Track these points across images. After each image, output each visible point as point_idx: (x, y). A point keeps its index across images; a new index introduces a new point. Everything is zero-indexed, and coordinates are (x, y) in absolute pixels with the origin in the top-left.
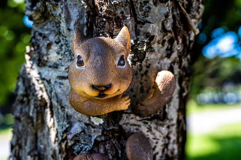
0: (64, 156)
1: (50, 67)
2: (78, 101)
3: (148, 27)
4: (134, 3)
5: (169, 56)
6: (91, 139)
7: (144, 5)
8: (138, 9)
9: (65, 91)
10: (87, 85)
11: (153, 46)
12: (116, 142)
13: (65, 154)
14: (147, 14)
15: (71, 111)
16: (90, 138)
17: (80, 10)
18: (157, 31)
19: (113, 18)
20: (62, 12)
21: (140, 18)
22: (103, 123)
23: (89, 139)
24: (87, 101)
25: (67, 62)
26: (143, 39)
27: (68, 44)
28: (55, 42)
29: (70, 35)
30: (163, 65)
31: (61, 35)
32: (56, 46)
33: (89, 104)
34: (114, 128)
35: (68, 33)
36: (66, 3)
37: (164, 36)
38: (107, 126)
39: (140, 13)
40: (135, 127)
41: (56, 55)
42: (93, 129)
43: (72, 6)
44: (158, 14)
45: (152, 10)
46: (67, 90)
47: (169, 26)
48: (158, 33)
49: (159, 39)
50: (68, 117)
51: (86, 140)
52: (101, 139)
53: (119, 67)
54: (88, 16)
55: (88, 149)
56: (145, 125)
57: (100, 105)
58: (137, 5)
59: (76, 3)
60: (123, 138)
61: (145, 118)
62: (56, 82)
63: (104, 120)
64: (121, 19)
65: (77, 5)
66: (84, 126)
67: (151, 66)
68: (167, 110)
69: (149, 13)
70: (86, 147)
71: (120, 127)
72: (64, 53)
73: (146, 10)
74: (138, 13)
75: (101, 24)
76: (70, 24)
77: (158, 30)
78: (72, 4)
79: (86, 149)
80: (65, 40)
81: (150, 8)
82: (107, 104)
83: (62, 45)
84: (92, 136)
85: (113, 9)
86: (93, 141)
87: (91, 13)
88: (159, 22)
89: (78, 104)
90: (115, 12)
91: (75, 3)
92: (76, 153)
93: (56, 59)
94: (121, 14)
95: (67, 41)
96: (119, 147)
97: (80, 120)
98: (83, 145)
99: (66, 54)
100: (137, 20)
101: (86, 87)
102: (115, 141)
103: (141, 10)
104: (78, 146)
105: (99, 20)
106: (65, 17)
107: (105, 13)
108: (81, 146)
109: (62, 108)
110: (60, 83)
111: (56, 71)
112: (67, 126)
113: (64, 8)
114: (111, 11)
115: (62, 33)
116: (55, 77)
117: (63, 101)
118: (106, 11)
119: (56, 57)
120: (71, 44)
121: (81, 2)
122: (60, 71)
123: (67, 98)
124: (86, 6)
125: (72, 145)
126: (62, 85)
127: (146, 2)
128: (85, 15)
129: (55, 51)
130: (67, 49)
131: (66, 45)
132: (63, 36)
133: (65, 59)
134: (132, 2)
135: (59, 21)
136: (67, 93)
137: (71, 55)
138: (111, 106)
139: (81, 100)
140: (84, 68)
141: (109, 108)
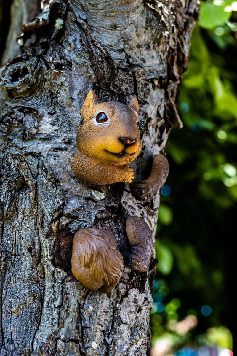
0: (54, 239)
1: (40, 139)
2: (89, 164)
3: (147, 107)
4: (137, 83)
5: (160, 144)
6: (90, 216)
7: (145, 87)
8: (140, 89)
9: (61, 163)
10: (114, 138)
11: (149, 128)
12: (113, 224)
13: (56, 236)
14: (146, 95)
15: (68, 186)
17: (85, 80)
18: (153, 113)
19: (117, 94)
20: (66, 80)
21: (141, 98)
22: (104, 199)
23: (88, 216)
24: (100, 164)
25: (65, 132)
26: (142, 119)
27: (66, 114)
28: (48, 113)
29: (72, 105)
30: (154, 151)
31: (59, 105)
32: (49, 118)
33: (101, 168)
34: (114, 205)
35: (70, 102)
36: (70, 72)
37: (158, 121)
38: (108, 202)
39: (141, 94)
40: (132, 210)
41: (49, 126)
42: (95, 204)
43: (77, 76)
44: (156, 98)
45: (151, 92)
47: (161, 112)
48: (154, 116)
49: (154, 123)
50: (65, 192)
51: (85, 217)
52: (102, 216)
54: (93, 87)
55: (88, 226)
56: (140, 209)
58: (139, 85)
59: (82, 74)
60: (119, 221)
61: (139, 202)
62: (48, 155)
63: (106, 195)
64: (125, 96)
65: (82, 76)
66: (82, 200)
67: (146, 148)
68: (154, 201)
69: (148, 95)
70: (85, 224)
71: (120, 205)
72: (62, 124)
73: (146, 91)
74: (139, 93)
76: (72, 93)
77: (154, 114)
78: (77, 74)
79: (86, 226)
80: (64, 110)
81: (150, 91)
82: (118, 170)
83: (58, 116)
84: (91, 213)
85: (120, 84)
86: (93, 218)
87: (97, 84)
88: (156, 106)
89: (88, 168)
90: (121, 87)
91: (80, 73)
92: (74, 231)
93: (50, 130)
94: (126, 91)
95: (65, 112)
96: (116, 231)
97: (79, 195)
98: (81, 223)
99: (64, 125)
101: (112, 140)
102: (112, 223)
103: (142, 91)
104: (75, 224)
105: (103, 94)
106: (68, 86)
107: (111, 87)
108: (79, 224)
109: (56, 182)
110: (55, 155)
111: (49, 143)
112: (61, 202)
113: (68, 77)
114: (117, 85)
115: (60, 103)
116: (47, 149)
117: (58, 174)
118: (112, 85)
119: (50, 128)
120: (70, 114)
121: (89, 73)
122: (55, 143)
123: (64, 170)
124: (94, 77)
125: (67, 224)
126: (57, 157)
127: (146, 85)
128: (89, 87)
129: (47, 123)
130: (65, 119)
131: (64, 115)
132: (61, 106)
133: (63, 129)
134: (135, 81)
135: (57, 91)
136: (64, 165)
137: (70, 126)
138: (121, 174)
139: (93, 163)
140: (107, 124)
141: (120, 175)
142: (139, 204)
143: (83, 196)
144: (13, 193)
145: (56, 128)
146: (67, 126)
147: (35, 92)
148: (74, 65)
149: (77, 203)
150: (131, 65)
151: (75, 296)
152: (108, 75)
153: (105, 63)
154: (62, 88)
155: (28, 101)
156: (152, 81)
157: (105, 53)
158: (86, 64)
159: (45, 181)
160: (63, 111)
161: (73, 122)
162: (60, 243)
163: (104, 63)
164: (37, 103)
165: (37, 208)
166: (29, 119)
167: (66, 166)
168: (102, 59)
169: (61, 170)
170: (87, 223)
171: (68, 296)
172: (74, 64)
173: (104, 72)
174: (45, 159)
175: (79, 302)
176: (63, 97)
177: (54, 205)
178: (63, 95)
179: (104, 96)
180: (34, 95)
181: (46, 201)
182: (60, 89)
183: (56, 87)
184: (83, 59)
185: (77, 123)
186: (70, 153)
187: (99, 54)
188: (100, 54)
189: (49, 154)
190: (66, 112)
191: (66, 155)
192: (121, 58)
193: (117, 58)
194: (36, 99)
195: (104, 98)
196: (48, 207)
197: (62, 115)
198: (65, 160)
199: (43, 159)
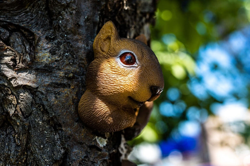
1: (37, 69)
22: (106, 145)
28: (46, 38)
31: (60, 30)
32: (47, 44)
34: (114, 151)
35: (76, 28)
41: (48, 54)
42: (99, 153)
54: (101, 15)
63: (108, 141)
66: (86, 148)
72: (64, 54)
93: (49, 59)
99: (67, 55)
106: (76, 9)
109: (56, 126)
110: (55, 92)
111: (48, 75)
112: (62, 151)
115: (62, 28)
116: (47, 84)
117: (61, 116)
119: (49, 57)
120: (75, 43)
122: (56, 77)
123: (67, 112)
126: (59, 95)
128: (96, 13)
129: (45, 49)
130: (68, 49)
131: (67, 44)
132: (63, 31)
133: (65, 61)
135: (60, 12)
137: (73, 57)
139: (110, 110)
143: (87, 143)
145: (57, 58)
146: (70, 56)
147: (25, 6)
149: (81, 152)
154: (66, 10)
155: (16, 15)
159: (40, 122)
160: (65, 38)
161: (77, 53)
164: (26, 21)
165: (27, 155)
166: (17, 40)
167: (69, 106)
169: (64, 111)
174: (44, 96)
176: (67, 21)
177: (54, 154)
178: (68, 18)
180: (23, 9)
181: (42, 148)
182: (64, 10)
183: (59, 7)
185: (82, 56)
186: (74, 91)
189: (48, 90)
190: (69, 40)
191: (69, 93)
194: (24, 15)
196: (44, 156)
197: (64, 42)
198: (68, 100)
199: (41, 96)
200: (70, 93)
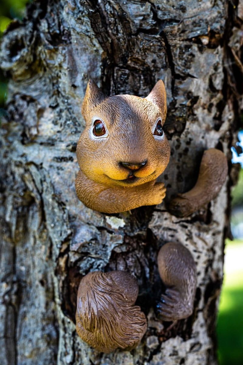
0: (63, 278)
1: (42, 144)
2: (91, 190)
3: (190, 83)
4: (172, 48)
5: (217, 128)
6: (106, 251)
7: (186, 51)
8: (177, 57)
9: (66, 179)
10: (111, 163)
11: (196, 112)
12: (142, 255)
13: (65, 275)
14: (188, 64)
15: (75, 210)
16: (104, 249)
17: (92, 57)
18: (202, 89)
19: (140, 70)
20: (65, 60)
21: (179, 70)
22: (125, 226)
23: (102, 250)
24: (105, 190)
25: (69, 135)
26: (183, 101)
27: (71, 108)
28: (50, 107)
29: (75, 95)
30: (208, 141)
31: (60, 95)
32: (51, 113)
33: (108, 195)
34: (140, 233)
35: (73, 91)
36: (70, 48)
37: (212, 97)
38: (130, 230)
39: (180, 63)
40: (170, 233)
41: (51, 125)
42: (110, 235)
43: (79, 51)
44: (205, 65)
45: (196, 58)
46: (70, 177)
47: (218, 83)
48: (203, 93)
49: (205, 102)
50: (71, 218)
51: (98, 252)
52: (121, 250)
53: (156, 137)
54: (103, 66)
55: (102, 265)
56: (184, 229)
57: (125, 195)
58: (175, 51)
59: (86, 47)
60: (151, 249)
61: (183, 219)
62: (51, 166)
63: (127, 221)
64: (152, 71)
65: (87, 51)
66: (95, 230)
67: (192, 142)
69: (192, 63)
70: (98, 262)
71: (149, 231)
72: (65, 122)
73: (188, 58)
74: (176, 62)
75: (122, 78)
76: (75, 78)
77: (204, 89)
78: (79, 48)
79: (99, 265)
80: (67, 102)
81: (193, 55)
82: (134, 194)
83: (61, 111)
84: (107, 246)
85: (142, 56)
86: (110, 254)
87: (108, 61)
88: (205, 77)
89: (91, 196)
90: (144, 60)
91: (84, 47)
92: (84, 272)
93: (52, 131)
94: (153, 64)
95: (69, 104)
96: (146, 263)
97: (90, 223)
98: (93, 260)
99: (68, 124)
100: (175, 72)
101: (110, 165)
102: (140, 253)
103: (181, 59)
104: (86, 262)
105: (120, 73)
106: (68, 68)
107: (129, 62)
108: (91, 262)
110: (58, 167)
111: (51, 149)
112: (69, 232)
113: (67, 55)
114: (138, 59)
115: (62, 93)
116: (50, 159)
117: (63, 194)
118: (131, 59)
119: (52, 128)
120: (75, 108)
121: (95, 46)
122: (59, 150)
123: (69, 189)
124: (101, 51)
125: (77, 261)
126: (61, 170)
127: (188, 47)
128: (97, 66)
129: (49, 120)
130: (70, 115)
131: (68, 110)
132: (63, 96)
133: (67, 131)
134: (168, 46)
135: (57, 75)
136: (69, 182)
137: (76, 125)
138: (140, 198)
139: (96, 189)
140: (105, 139)
141: (138, 200)
142: (183, 221)
143: (95, 224)
144: (20, 210)
145: (58, 128)
146: (71, 126)
147: (38, 72)
148: (74, 36)
149: (87, 234)
150: (160, 22)
151: (87, 354)
152: (125, 43)
153: (119, 24)
154: (62, 71)
156: (198, 40)
157: (117, 9)
158: (89, 34)
160: (66, 104)
161: (79, 119)
162: (71, 284)
163: (119, 26)
168: (115, 19)
169: (66, 189)
170: (101, 261)
171: (80, 353)
172: (74, 34)
173: (118, 39)
174: (47, 173)
175: (93, 361)
176: (64, 83)
177: (61, 234)
178: (64, 81)
179: (121, 77)
180: (36, 76)
181: (53, 227)
182: (60, 72)
183: (55, 69)
184: (85, 26)
185: (83, 122)
186: (77, 165)
187: (109, 13)
188: (111, 12)
191: (71, 168)
192: (144, 13)
193: (138, 14)
194: (39, 81)
195: (121, 80)
196: (55, 236)
197: (66, 109)
198: (71, 175)
199: (45, 173)
200: (73, 167)
